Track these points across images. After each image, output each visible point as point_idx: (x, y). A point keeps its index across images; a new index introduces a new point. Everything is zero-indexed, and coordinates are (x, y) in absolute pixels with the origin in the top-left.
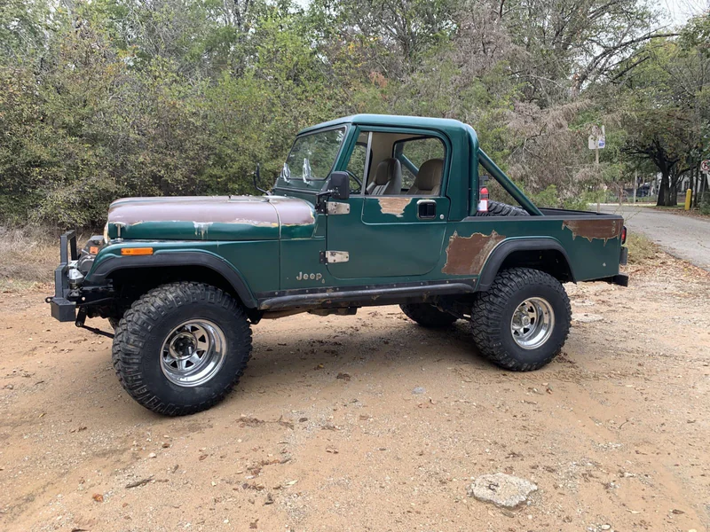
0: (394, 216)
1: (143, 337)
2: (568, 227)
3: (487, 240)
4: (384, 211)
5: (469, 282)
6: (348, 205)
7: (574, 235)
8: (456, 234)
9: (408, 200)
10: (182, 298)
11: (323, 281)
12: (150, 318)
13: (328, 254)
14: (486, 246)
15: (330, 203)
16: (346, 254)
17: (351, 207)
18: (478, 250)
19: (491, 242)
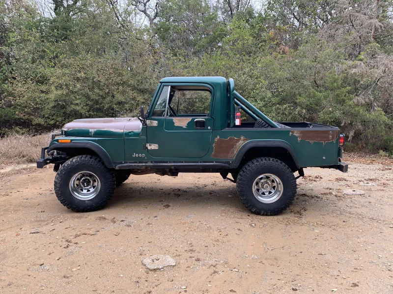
0: (182, 127)
1: (61, 177)
2: (295, 134)
3: (238, 140)
4: (176, 124)
5: (228, 163)
6: (157, 122)
7: (299, 139)
8: (218, 137)
9: (190, 119)
10: (78, 162)
11: (146, 158)
12: (64, 169)
13: (148, 145)
14: (238, 144)
15: (147, 121)
16: (157, 145)
17: (158, 122)
18: (233, 146)
19: (241, 142)
